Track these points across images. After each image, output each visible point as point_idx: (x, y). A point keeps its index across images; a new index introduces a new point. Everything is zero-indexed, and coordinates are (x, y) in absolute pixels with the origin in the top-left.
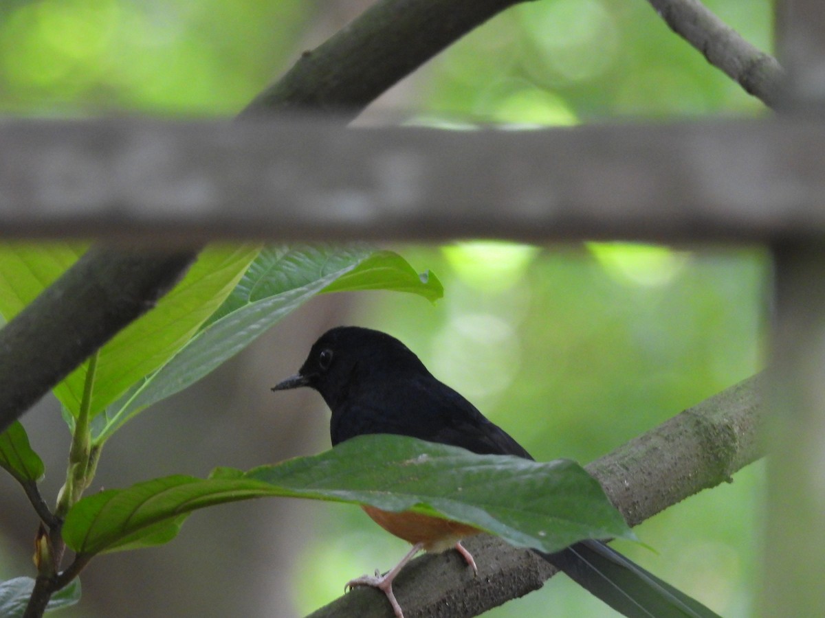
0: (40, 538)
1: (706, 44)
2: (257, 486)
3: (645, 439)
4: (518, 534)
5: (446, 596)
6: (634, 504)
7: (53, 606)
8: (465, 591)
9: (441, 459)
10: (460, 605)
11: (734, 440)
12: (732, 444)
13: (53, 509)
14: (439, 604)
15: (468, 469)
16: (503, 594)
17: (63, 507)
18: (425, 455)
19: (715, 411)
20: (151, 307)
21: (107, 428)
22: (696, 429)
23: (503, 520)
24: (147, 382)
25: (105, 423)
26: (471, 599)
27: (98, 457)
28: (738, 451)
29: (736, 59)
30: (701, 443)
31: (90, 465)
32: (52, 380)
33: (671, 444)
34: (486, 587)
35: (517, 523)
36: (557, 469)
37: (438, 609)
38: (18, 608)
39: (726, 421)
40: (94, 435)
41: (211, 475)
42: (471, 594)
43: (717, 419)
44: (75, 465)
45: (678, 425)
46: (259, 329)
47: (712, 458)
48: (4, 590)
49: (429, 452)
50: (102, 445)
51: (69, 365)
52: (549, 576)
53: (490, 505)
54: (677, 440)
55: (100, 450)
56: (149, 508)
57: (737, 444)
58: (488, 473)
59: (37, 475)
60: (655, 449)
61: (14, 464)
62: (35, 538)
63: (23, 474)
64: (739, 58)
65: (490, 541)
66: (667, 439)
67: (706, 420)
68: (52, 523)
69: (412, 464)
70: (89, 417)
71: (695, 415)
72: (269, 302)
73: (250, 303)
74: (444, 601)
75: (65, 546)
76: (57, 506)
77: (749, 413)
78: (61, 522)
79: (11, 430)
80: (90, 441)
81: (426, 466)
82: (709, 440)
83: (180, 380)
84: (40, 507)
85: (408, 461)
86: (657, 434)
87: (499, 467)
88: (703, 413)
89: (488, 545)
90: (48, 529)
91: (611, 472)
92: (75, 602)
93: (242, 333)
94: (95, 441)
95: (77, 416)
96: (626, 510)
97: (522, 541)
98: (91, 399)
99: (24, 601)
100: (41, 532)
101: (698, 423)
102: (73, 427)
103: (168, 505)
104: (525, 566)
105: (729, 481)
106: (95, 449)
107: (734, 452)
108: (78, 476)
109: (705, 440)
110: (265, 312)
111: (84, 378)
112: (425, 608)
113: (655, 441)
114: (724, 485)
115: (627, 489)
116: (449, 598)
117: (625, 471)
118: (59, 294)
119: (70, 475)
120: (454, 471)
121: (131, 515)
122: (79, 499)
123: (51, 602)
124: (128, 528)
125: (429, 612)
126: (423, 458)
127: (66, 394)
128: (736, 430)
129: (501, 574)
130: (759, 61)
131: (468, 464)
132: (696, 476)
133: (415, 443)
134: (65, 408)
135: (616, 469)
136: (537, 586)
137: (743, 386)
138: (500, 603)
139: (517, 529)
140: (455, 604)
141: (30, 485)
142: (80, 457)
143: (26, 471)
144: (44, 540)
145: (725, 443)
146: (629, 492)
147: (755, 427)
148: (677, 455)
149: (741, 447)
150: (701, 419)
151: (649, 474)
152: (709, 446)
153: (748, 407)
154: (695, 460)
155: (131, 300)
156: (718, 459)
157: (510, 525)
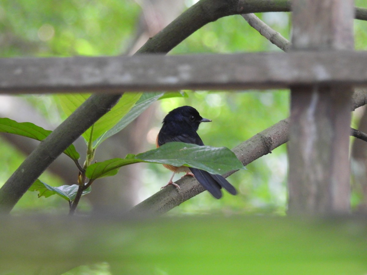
0: (79, 175)
1: (260, 30)
3: (247, 142)
4: (212, 170)
5: (193, 187)
6: (245, 160)
7: (84, 193)
8: (198, 186)
9: (190, 148)
10: (197, 190)
11: (272, 141)
12: (271, 143)
13: (83, 167)
14: (191, 189)
15: (197, 151)
17: (86, 167)
18: (185, 147)
19: (266, 134)
20: (110, 110)
21: (97, 144)
22: (261, 139)
25: (96, 143)
26: (200, 188)
27: (95, 152)
28: (273, 144)
29: (269, 34)
30: (263, 143)
31: (93, 155)
32: (82, 132)
33: (254, 143)
35: (212, 167)
36: (222, 150)
37: (191, 191)
38: (74, 194)
39: (269, 136)
40: (93, 146)
43: (267, 136)
44: (89, 155)
45: (256, 138)
47: (266, 146)
48: (70, 189)
50: (96, 149)
51: (87, 127)
53: (204, 161)
54: (256, 142)
55: (95, 150)
56: (110, 166)
58: (204, 152)
59: (78, 158)
60: (250, 144)
61: (71, 155)
62: (78, 175)
63: (74, 158)
64: (270, 34)
66: (253, 142)
67: (264, 136)
68: (83, 171)
69: (182, 150)
70: (92, 142)
74: (192, 189)
75: (86, 177)
76: (84, 166)
77: (276, 134)
78: (85, 171)
79: (70, 146)
80: (93, 148)
81: (186, 150)
82: (265, 141)
83: (117, 130)
84: (79, 167)
85: (181, 150)
86: (250, 140)
88: (263, 134)
90: (81, 173)
91: (238, 151)
92: (89, 192)
93: (133, 115)
94: (94, 148)
95: (89, 142)
96: (242, 162)
97: (214, 173)
98: (93, 137)
99: (76, 192)
100: (80, 174)
101: (262, 137)
102: (87, 144)
103: (115, 165)
105: (271, 153)
106: (94, 150)
107: (272, 145)
108: (89, 158)
109: (264, 142)
111: (90, 132)
112: (187, 191)
113: (250, 142)
114: (269, 154)
115: (242, 156)
116: (194, 188)
117: (242, 151)
118: (84, 107)
119: (87, 158)
120: (194, 152)
121: (105, 168)
122: (90, 165)
124: (104, 172)
125: (188, 192)
126: (185, 148)
127: (85, 136)
128: (272, 139)
130: (275, 34)
131: (198, 149)
132: (261, 152)
133: (183, 144)
134: (85, 140)
135: (239, 150)
137: (274, 126)
140: (195, 190)
141: (76, 161)
142: (90, 153)
143: (75, 157)
144: (80, 175)
145: (269, 142)
146: (243, 157)
147: (277, 138)
148: (256, 146)
149: (274, 142)
150: (262, 136)
151: (248, 152)
152: (265, 143)
153: (275, 132)
154: (261, 147)
155: (104, 109)
156: (267, 147)
157: (210, 167)
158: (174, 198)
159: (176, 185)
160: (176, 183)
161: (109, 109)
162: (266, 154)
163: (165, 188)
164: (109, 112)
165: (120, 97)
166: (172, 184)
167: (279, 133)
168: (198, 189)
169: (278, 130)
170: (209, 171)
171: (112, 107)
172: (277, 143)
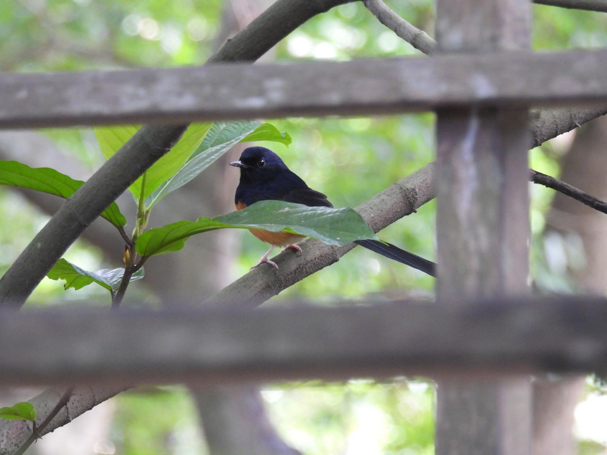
0: (126, 250)
1: (396, 28)
2: (217, 224)
3: (379, 196)
4: (328, 239)
6: (376, 224)
8: (306, 264)
10: (305, 270)
11: (417, 194)
12: (416, 197)
13: (131, 238)
14: (295, 270)
15: (306, 213)
16: (322, 264)
17: (135, 237)
19: (408, 183)
20: (169, 150)
21: (152, 203)
22: (400, 191)
23: (321, 234)
24: (168, 183)
25: (151, 201)
27: (149, 215)
28: (418, 199)
29: (409, 34)
30: (403, 197)
31: (146, 219)
32: (128, 184)
33: (390, 198)
34: (315, 262)
35: (327, 235)
37: (295, 272)
38: (118, 281)
39: (413, 187)
40: (146, 206)
41: (197, 220)
42: (309, 265)
43: (409, 186)
44: (139, 219)
45: (393, 190)
46: (215, 158)
47: (408, 203)
48: (112, 274)
49: (289, 207)
50: (150, 210)
51: (135, 177)
52: (341, 256)
53: (316, 227)
54: (392, 196)
55: (150, 212)
56: (173, 236)
57: (418, 196)
58: (315, 213)
59: (124, 224)
60: (384, 200)
61: (113, 219)
62: (124, 250)
63: (118, 224)
64: (410, 33)
65: (316, 242)
66: (388, 195)
67: (404, 187)
68: (131, 244)
69: (282, 212)
70: (144, 198)
71: (400, 185)
72: (218, 147)
73: (210, 148)
74: (298, 269)
75: (137, 253)
76: (133, 237)
77: (422, 183)
78: (134, 243)
79: (112, 205)
80: (145, 208)
81: (288, 213)
82: (406, 195)
83: (182, 181)
84: (125, 238)
85: (280, 211)
86: (384, 194)
87: (319, 212)
88: (403, 184)
89: (315, 244)
90: (129, 247)
91: (365, 211)
92: (143, 277)
93: (208, 160)
94: (147, 209)
95: (139, 198)
96: (372, 227)
97: (330, 242)
98: (145, 190)
99: (120, 278)
100: (127, 248)
101: (401, 188)
102: (138, 203)
103: (180, 234)
104: (331, 252)
105: (415, 212)
106: (147, 212)
107: (417, 200)
108: (141, 224)
109: (404, 195)
110: (217, 151)
111: (141, 182)
112: (290, 272)
113: (383, 197)
114: (413, 214)
115: (373, 218)
116: (300, 267)
117: (371, 210)
118: (129, 147)
119: (137, 223)
120: (299, 214)
121: (164, 239)
122: (142, 233)
123: (132, 278)
124: (164, 244)
125: (292, 274)
126: (287, 209)
127: (133, 189)
128: (417, 190)
129: (321, 256)
130: (418, 34)
131: (306, 210)
132: (401, 211)
133: (283, 203)
134: (134, 195)
135: (367, 209)
136: (336, 260)
137: (420, 172)
138: (321, 268)
139: (328, 238)
141: (120, 228)
142: (141, 216)
144: (128, 250)
145: (413, 197)
146: (373, 219)
147: (425, 189)
148: (393, 202)
149: (420, 197)
150: (402, 187)
151: (382, 211)
152: (406, 197)
153: (422, 180)
154: (401, 204)
155: (159, 148)
156: (410, 203)
157: (324, 235)
158: (270, 284)
159: (273, 263)
160: (273, 260)
161: (167, 149)
162: (408, 214)
163: (256, 268)
164: (169, 153)
165: (184, 131)
166: (266, 262)
167: (427, 182)
168: (306, 268)
169: (426, 177)
170: (323, 240)
171: (173, 145)
172: (425, 198)
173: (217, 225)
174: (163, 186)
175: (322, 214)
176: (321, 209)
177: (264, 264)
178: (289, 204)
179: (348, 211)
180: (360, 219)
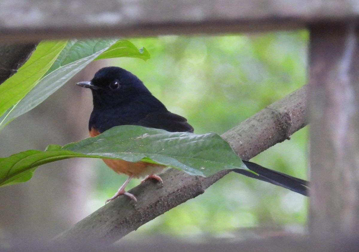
3: (249, 121)
4: (191, 169)
5: (159, 199)
6: (245, 152)
8: (168, 196)
9: (154, 136)
10: (166, 203)
11: (290, 120)
12: (289, 122)
14: (156, 203)
15: (166, 139)
16: (186, 197)
18: (146, 134)
19: (281, 107)
20: (16, 72)
22: (272, 116)
23: (184, 163)
24: (15, 106)
26: (171, 200)
28: (292, 125)
30: (275, 122)
33: (261, 123)
34: (178, 194)
35: (191, 164)
36: (208, 137)
37: (156, 205)
39: (286, 111)
41: (46, 149)
42: (171, 198)
43: (282, 110)
45: (263, 114)
46: (66, 79)
47: (280, 129)
49: (148, 132)
52: (207, 188)
53: (177, 155)
54: (263, 121)
56: (20, 165)
57: (291, 122)
58: (177, 140)
60: (253, 126)
65: (178, 173)
66: (259, 121)
67: (277, 111)
69: (140, 139)
71: (271, 109)
72: (70, 66)
73: (60, 67)
74: (158, 201)
77: (297, 107)
81: (147, 139)
82: (278, 120)
83: (30, 105)
85: (138, 137)
86: (254, 119)
87: (181, 138)
88: (275, 108)
89: (178, 174)
91: (233, 137)
93: (58, 81)
96: (241, 155)
97: (194, 173)
101: (273, 113)
103: (27, 164)
104: (195, 183)
105: (289, 139)
109: (276, 120)
110: (68, 71)
112: (150, 205)
113: (254, 122)
114: (286, 141)
115: (241, 145)
116: (161, 200)
117: (240, 137)
120: (160, 141)
121: (10, 170)
124: (10, 176)
125: (152, 207)
126: (145, 135)
128: (291, 115)
129: (184, 187)
131: (167, 137)
132: (273, 138)
133: (141, 128)
135: (235, 136)
136: (201, 192)
137: (293, 95)
138: (185, 201)
139: (191, 167)
140: (163, 203)
145: (286, 122)
146: (242, 147)
147: (300, 114)
148: (264, 128)
149: (294, 122)
150: (274, 111)
151: (251, 137)
152: (278, 123)
153: (296, 104)
154: (272, 130)
155: (5, 69)
156: (282, 129)
157: (187, 165)
158: (128, 218)
159: (131, 195)
160: (131, 192)
161: (14, 70)
162: (281, 141)
163: (113, 201)
164: (15, 75)
165: (33, 50)
166: (123, 194)
167: (301, 106)
168: (167, 201)
169: (300, 101)
170: (186, 170)
171: (20, 66)
172: (299, 123)
173: (69, 154)
174: (9, 111)
175: (185, 141)
176: (183, 135)
177: (121, 197)
178: (148, 129)
179: (213, 137)
180: (226, 145)
